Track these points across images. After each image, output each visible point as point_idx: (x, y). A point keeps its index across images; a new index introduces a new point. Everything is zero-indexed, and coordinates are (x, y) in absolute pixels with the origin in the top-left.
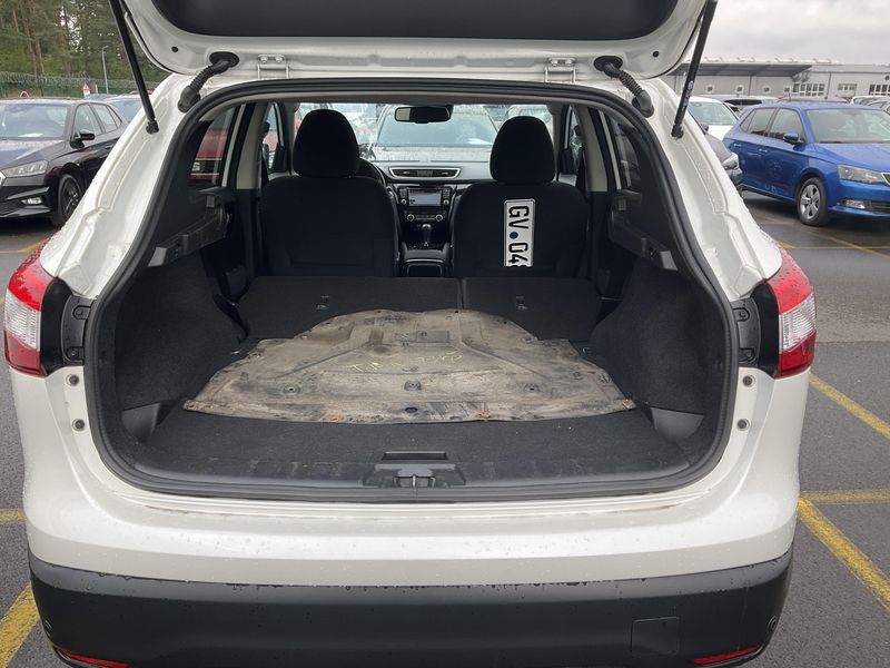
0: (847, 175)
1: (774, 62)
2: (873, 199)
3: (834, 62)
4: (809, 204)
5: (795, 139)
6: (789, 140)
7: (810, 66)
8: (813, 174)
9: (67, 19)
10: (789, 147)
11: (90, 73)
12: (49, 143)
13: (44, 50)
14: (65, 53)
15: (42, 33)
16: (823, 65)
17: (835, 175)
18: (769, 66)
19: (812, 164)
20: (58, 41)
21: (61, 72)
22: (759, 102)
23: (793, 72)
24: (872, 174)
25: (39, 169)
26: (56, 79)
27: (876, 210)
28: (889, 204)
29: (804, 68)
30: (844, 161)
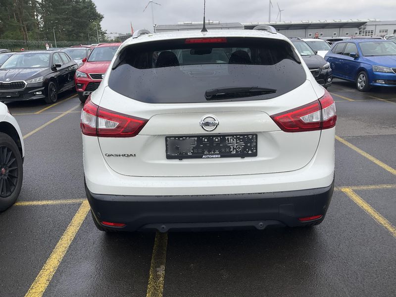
0: (376, 69)
1: (350, 21)
2: (388, 80)
3: (377, 20)
4: (361, 83)
5: (355, 55)
6: (352, 56)
7: (366, 23)
8: (363, 70)
9: (37, 15)
10: (352, 59)
11: (48, 39)
12: (43, 69)
13: (28, 30)
14: (37, 31)
15: (27, 23)
16: (373, 21)
17: (372, 70)
18: (347, 23)
19: (362, 65)
20: (35, 26)
21: (36, 39)
22: (342, 40)
23: (359, 25)
24: (387, 69)
25: (40, 80)
26: (34, 42)
27: (389, 84)
28: (395, 81)
29: (364, 23)
30: (375, 64)
